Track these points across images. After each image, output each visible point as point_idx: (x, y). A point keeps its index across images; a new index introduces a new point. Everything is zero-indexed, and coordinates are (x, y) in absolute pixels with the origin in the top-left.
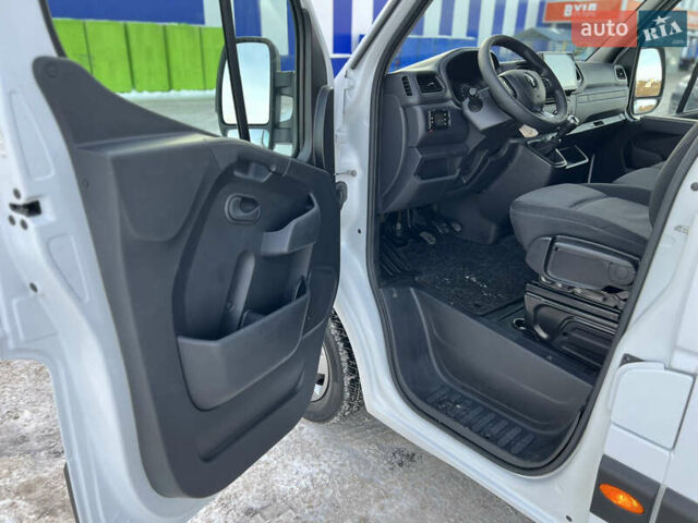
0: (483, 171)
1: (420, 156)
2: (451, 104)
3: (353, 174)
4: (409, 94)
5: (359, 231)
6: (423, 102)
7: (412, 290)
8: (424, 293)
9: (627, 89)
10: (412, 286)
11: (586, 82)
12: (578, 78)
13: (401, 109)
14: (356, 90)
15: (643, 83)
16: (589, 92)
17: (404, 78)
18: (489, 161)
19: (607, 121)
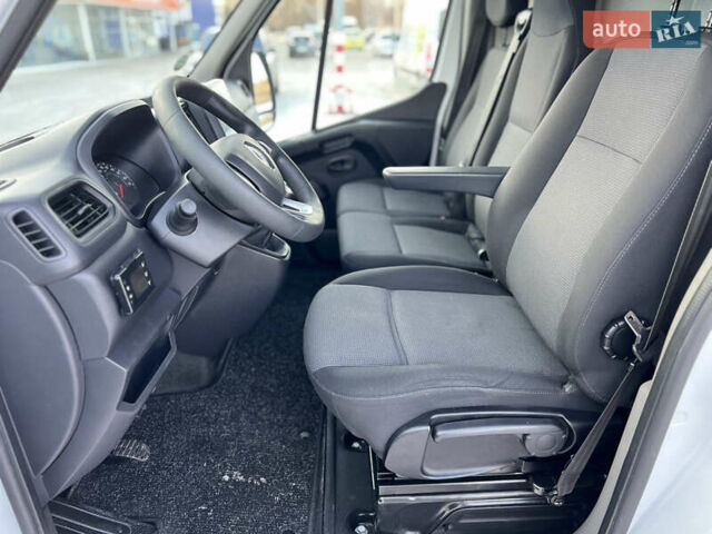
1: (124, 370)
13: (37, 290)
17: (21, 218)
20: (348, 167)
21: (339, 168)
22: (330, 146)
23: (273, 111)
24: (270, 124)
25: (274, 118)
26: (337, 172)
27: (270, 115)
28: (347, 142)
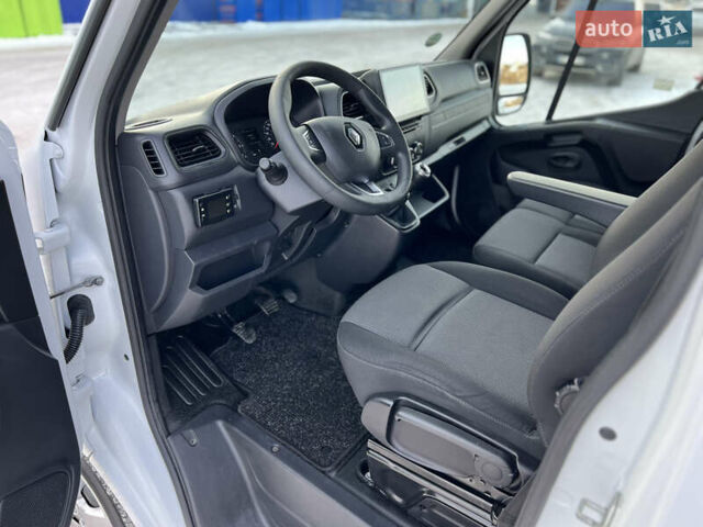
0: (309, 242)
1: (194, 264)
2: (239, 171)
3: (96, 282)
4: (159, 172)
5: (126, 356)
6: (185, 183)
7: (220, 424)
8: (237, 430)
9: (490, 91)
10: (219, 418)
11: (442, 95)
12: (430, 90)
13: (151, 193)
14: (68, 162)
15: (507, 67)
16: (447, 106)
17: (147, 146)
18: (315, 231)
19: (469, 136)
20: (570, 165)
21: (560, 164)
22: (559, 140)
23: (525, 95)
24: (517, 107)
25: (523, 103)
26: (556, 167)
27: (521, 98)
28: (576, 139)
